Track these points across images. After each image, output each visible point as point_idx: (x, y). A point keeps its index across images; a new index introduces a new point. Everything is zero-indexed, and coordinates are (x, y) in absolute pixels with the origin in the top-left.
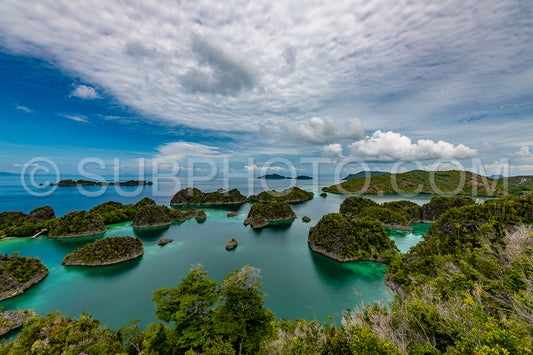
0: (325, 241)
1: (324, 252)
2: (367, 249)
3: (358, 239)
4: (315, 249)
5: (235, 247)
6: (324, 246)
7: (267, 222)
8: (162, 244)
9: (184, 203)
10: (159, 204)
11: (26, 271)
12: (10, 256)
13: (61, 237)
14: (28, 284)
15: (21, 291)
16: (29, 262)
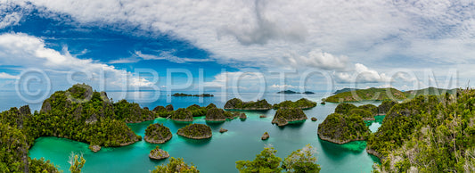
0: (330, 132)
1: (329, 139)
2: (355, 134)
3: (350, 128)
4: (323, 138)
5: (268, 138)
6: (329, 136)
7: (287, 122)
8: (222, 132)
9: (232, 108)
11: (166, 133)
12: (161, 125)
13: (176, 120)
14: (166, 139)
15: (164, 142)
16: (166, 129)
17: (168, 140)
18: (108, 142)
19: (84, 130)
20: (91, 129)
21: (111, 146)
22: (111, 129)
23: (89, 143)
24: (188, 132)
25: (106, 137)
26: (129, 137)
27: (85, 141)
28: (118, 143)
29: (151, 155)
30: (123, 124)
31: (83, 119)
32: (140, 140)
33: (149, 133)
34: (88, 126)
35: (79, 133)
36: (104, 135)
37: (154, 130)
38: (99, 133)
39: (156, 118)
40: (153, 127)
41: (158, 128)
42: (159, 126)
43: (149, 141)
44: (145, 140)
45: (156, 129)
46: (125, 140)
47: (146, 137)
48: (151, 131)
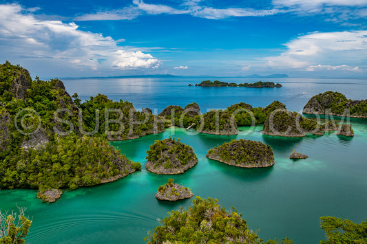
8: (295, 159)
10: (290, 110)
11: (185, 156)
12: (176, 141)
13: (205, 132)
14: (186, 167)
15: (182, 171)
16: (187, 149)
17: (189, 168)
18: (76, 179)
19: (21, 164)
20: (37, 159)
21: (83, 186)
22: (80, 155)
23: (36, 188)
24: (226, 154)
25: (72, 172)
26: (117, 166)
27: (26, 187)
28: (96, 179)
29: (159, 195)
31: (17, 142)
32: (138, 170)
33: (154, 156)
34: (29, 155)
35: (10, 174)
36: (66, 168)
37: (163, 150)
38: (56, 166)
39: (167, 129)
40: (161, 145)
41: (171, 147)
42: (173, 143)
43: (155, 171)
44: (147, 169)
45: (167, 150)
46: (109, 171)
47: (148, 164)
48: (158, 153)
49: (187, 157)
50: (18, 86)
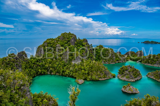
11: (136, 74)
12: (132, 67)
13: (146, 64)
14: (136, 79)
15: (134, 81)
16: (137, 71)
17: (138, 80)
18: (90, 77)
19: (71, 68)
20: (76, 68)
21: (92, 80)
22: (92, 68)
23: (75, 78)
24: (157, 76)
25: (88, 74)
26: (106, 74)
27: (72, 77)
28: (97, 78)
29: (123, 89)
30: (101, 64)
31: (70, 60)
32: (114, 77)
33: (122, 72)
34: (74, 65)
35: (68, 71)
36: (87, 72)
37: (126, 70)
38: (83, 71)
39: (127, 61)
40: (125, 68)
41: (130, 69)
42: (131, 67)
43: (121, 79)
44: (118, 77)
45: (128, 70)
46: (102, 76)
47: (119, 75)
48: (124, 71)
49: (137, 75)
50: (73, 41)
